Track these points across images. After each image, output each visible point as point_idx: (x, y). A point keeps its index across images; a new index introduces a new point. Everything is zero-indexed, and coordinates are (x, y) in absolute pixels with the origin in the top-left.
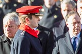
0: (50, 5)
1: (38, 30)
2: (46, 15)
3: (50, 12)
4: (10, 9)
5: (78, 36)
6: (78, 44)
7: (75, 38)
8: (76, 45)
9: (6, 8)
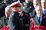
0: (28, 2)
1: (22, 13)
2: (26, 6)
3: (28, 5)
4: (9, 3)
5: (41, 16)
6: (41, 20)
7: (40, 17)
9: (7, 3)
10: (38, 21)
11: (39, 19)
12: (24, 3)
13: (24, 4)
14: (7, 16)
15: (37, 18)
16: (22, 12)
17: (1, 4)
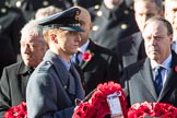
0: (114, 3)
1: (89, 52)
2: (106, 22)
3: (115, 18)
8: (161, 81)
10: (154, 83)
12: (97, 7)
14: (26, 62)
15: (151, 70)
16: (88, 48)
17: (4, 11)
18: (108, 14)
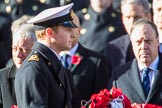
6: (153, 81)
10: (142, 84)
11: (147, 78)
13: (87, 17)
15: (139, 72)
18: (95, 17)
